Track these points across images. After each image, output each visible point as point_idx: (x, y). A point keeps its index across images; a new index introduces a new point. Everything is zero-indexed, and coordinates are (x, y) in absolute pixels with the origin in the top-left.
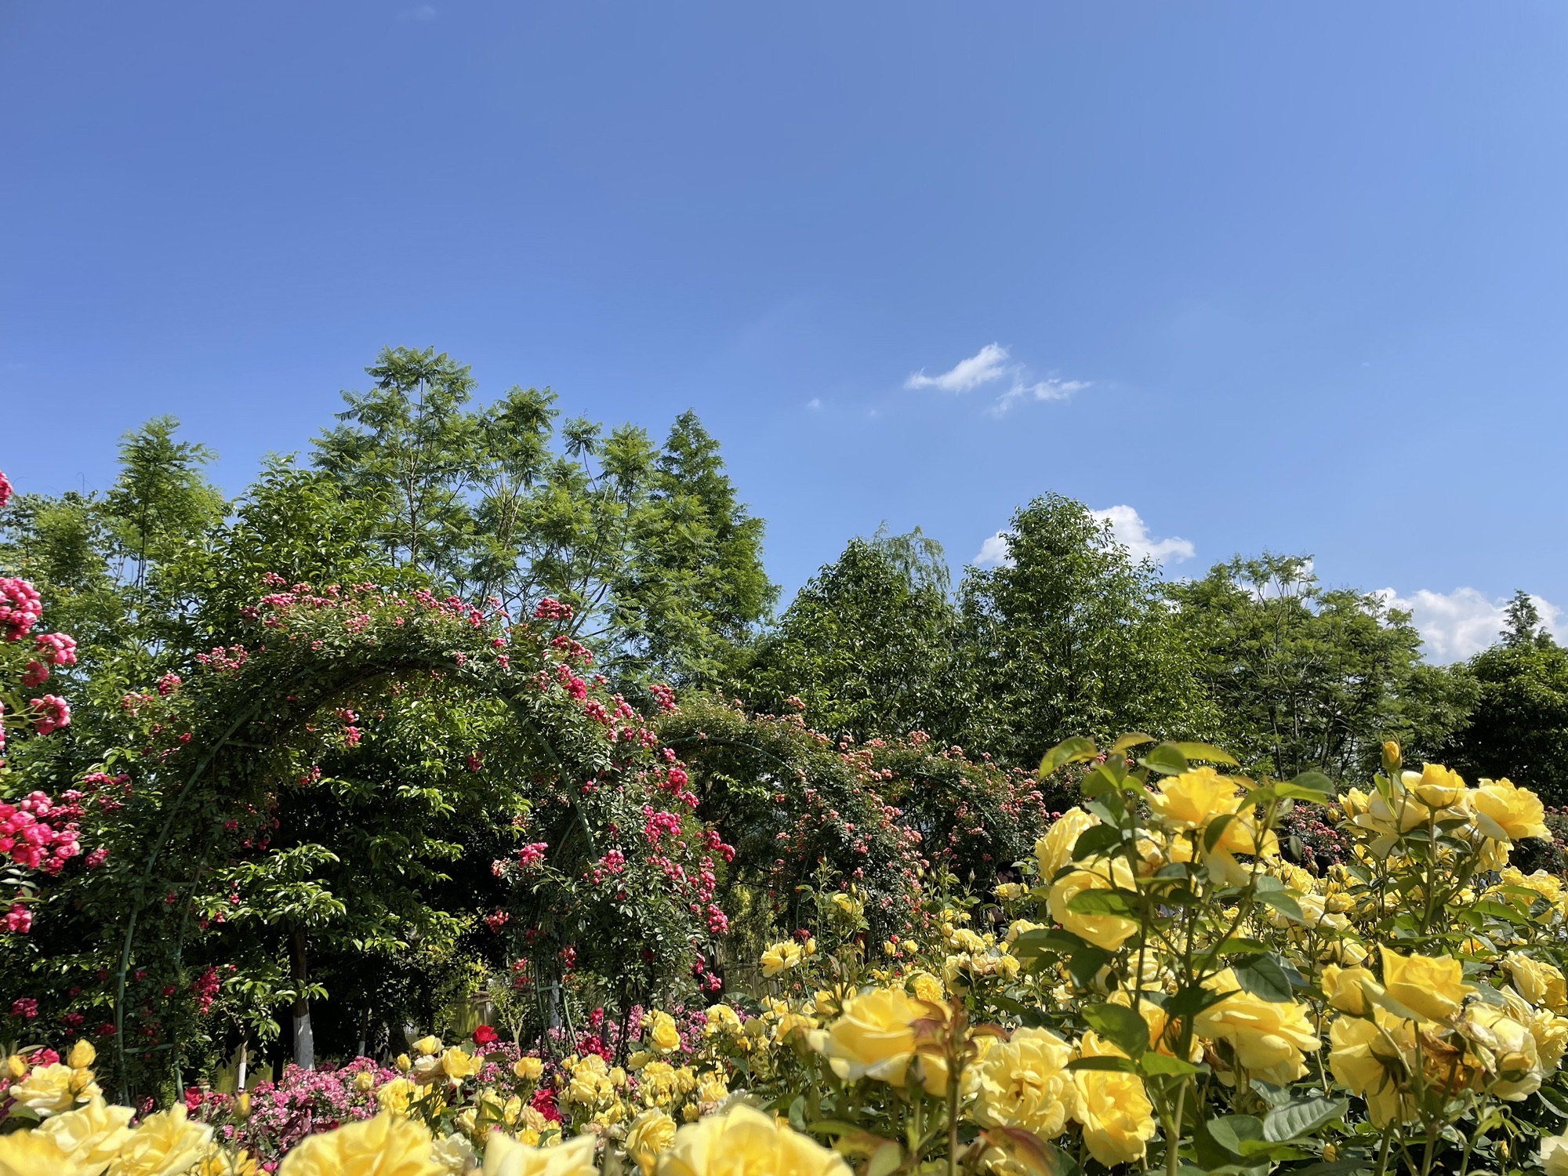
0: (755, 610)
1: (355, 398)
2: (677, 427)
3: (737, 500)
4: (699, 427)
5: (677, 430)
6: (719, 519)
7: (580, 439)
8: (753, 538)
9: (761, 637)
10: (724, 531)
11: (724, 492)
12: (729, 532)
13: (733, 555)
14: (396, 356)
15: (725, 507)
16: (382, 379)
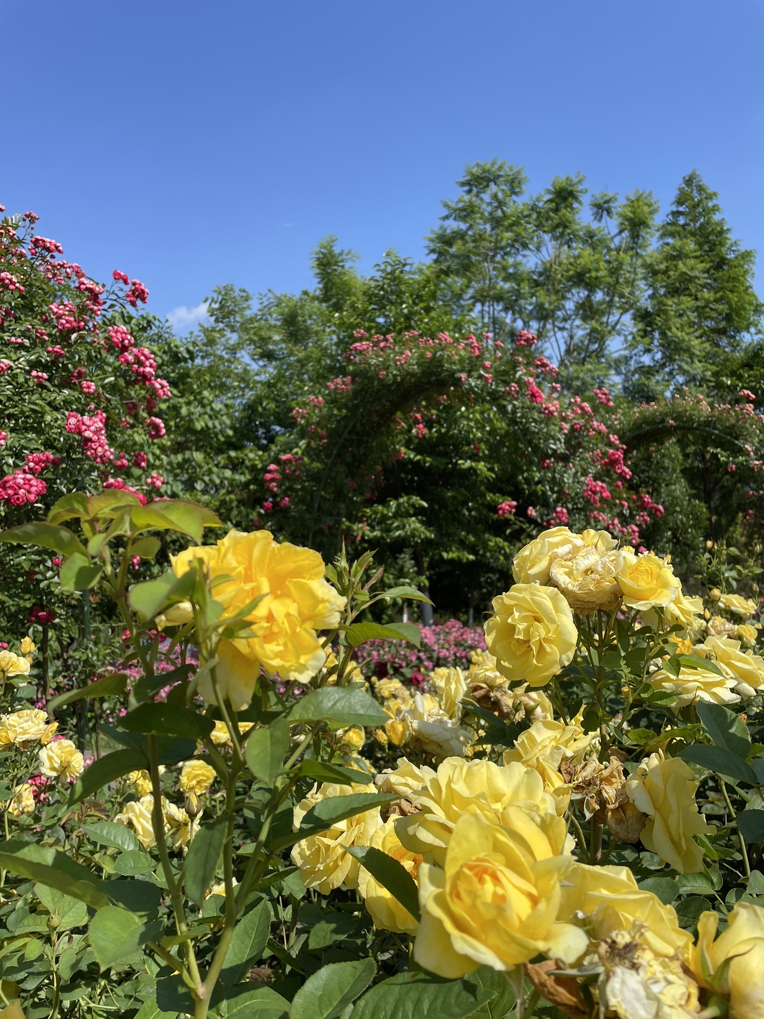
0: (745, 323)
1: (450, 204)
2: (684, 185)
3: (732, 237)
4: (701, 183)
5: (683, 188)
6: (717, 255)
7: (602, 208)
8: (746, 266)
9: (750, 344)
10: (721, 263)
11: (721, 232)
12: (725, 264)
13: (728, 281)
14: (474, 170)
15: (722, 244)
16: (467, 188)
